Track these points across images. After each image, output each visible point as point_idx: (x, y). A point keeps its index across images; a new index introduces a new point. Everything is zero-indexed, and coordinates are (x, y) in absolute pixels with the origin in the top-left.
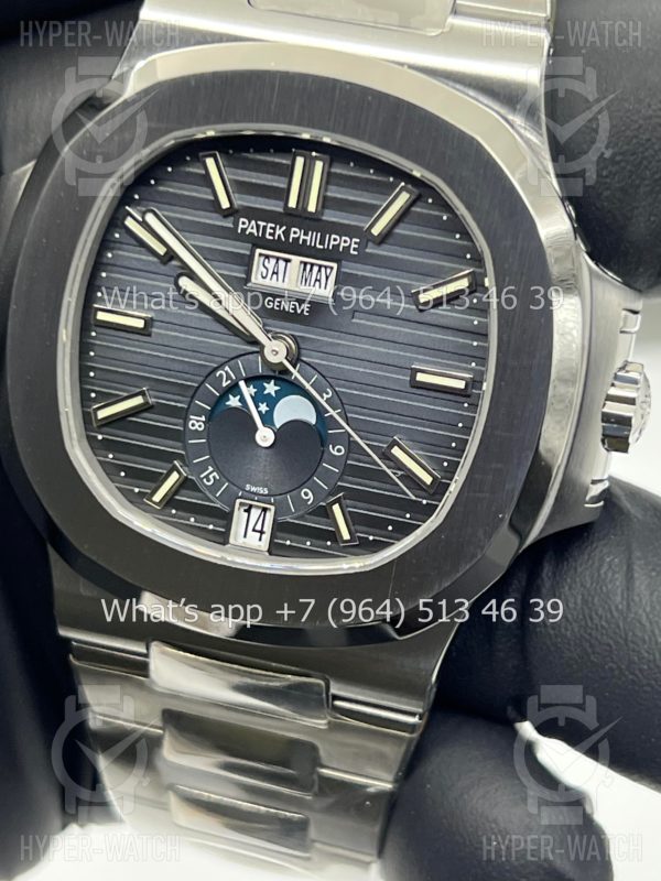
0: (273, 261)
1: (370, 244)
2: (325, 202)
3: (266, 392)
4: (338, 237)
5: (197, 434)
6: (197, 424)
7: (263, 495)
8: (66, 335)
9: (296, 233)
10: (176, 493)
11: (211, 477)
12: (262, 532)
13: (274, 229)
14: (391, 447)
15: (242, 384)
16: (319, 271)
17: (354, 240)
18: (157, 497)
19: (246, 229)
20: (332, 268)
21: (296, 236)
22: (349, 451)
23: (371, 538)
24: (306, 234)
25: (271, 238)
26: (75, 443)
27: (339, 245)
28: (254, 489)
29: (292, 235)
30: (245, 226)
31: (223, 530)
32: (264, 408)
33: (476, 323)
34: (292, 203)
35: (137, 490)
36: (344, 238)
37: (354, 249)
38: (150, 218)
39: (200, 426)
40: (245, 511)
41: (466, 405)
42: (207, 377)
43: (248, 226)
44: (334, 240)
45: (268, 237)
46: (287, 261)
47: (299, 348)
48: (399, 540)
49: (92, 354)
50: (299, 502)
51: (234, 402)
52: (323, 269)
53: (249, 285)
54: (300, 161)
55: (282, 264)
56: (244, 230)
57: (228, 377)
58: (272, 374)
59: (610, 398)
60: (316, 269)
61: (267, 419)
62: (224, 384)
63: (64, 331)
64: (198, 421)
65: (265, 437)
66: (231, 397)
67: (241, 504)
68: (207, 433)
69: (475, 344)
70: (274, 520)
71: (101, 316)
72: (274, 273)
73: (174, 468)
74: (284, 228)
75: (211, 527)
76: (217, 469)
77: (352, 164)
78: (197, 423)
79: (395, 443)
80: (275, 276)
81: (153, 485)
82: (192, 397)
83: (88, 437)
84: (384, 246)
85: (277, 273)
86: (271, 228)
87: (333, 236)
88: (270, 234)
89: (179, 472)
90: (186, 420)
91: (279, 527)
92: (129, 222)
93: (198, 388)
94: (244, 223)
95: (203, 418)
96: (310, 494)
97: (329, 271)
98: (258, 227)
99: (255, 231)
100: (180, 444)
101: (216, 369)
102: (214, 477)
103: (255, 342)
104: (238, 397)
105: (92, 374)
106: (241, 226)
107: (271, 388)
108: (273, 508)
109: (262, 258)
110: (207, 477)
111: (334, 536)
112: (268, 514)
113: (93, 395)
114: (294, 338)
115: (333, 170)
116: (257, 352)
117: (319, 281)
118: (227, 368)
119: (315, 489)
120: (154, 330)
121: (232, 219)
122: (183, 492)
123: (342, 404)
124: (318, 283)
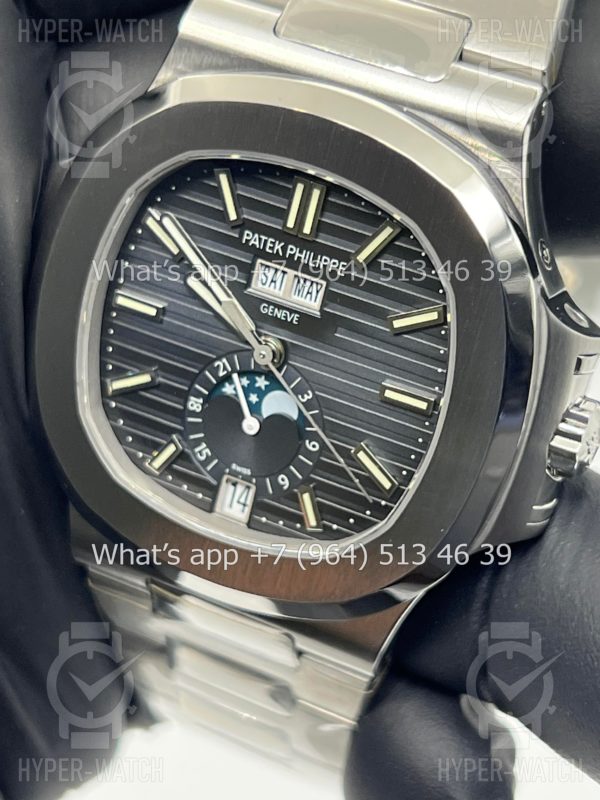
0: (272, 271)
2: (319, 226)
3: (257, 385)
4: (328, 259)
5: (194, 414)
6: (195, 406)
7: (246, 475)
9: (292, 250)
10: (172, 463)
11: (204, 452)
12: (245, 505)
13: (274, 243)
14: (358, 451)
15: (235, 376)
16: (311, 285)
17: (342, 263)
18: (157, 464)
19: (249, 241)
20: (322, 285)
21: (292, 253)
22: (322, 448)
23: (335, 527)
24: (301, 252)
25: (271, 251)
28: (239, 469)
29: (289, 252)
30: (249, 238)
31: (210, 499)
32: (254, 398)
33: (442, 352)
34: (291, 223)
35: (141, 455)
36: (333, 261)
38: (166, 221)
39: (198, 407)
40: (232, 485)
41: (427, 424)
42: (207, 365)
43: (252, 238)
44: (325, 261)
45: (268, 250)
46: (284, 272)
47: (287, 352)
48: (358, 532)
49: (112, 332)
50: (276, 485)
51: (228, 389)
52: (315, 285)
53: (249, 290)
55: (279, 274)
56: (247, 241)
57: (225, 368)
58: (262, 372)
59: (559, 433)
60: (308, 283)
61: (255, 409)
62: (222, 374)
64: (197, 403)
65: (251, 426)
66: (226, 385)
67: (228, 480)
68: (204, 414)
69: (440, 370)
70: (255, 498)
71: (121, 301)
72: (272, 281)
73: (172, 441)
74: (282, 244)
75: (200, 496)
76: (209, 447)
77: (346, 195)
78: (195, 404)
79: (361, 449)
80: (273, 284)
81: (154, 452)
82: (193, 382)
83: (104, 403)
85: (275, 282)
86: (271, 242)
87: (324, 257)
88: (270, 248)
89: (176, 446)
90: (186, 400)
91: (258, 507)
92: (150, 223)
93: (198, 374)
94: (248, 235)
95: (201, 401)
96: (287, 481)
97: (319, 287)
98: (260, 239)
99: (257, 243)
100: (179, 420)
101: (215, 360)
102: (206, 453)
103: (247, 342)
105: (111, 350)
106: (245, 237)
107: (261, 382)
108: (254, 487)
110: (200, 452)
111: (302, 519)
112: (251, 491)
113: (111, 368)
114: (283, 342)
115: (329, 198)
116: (248, 351)
117: (311, 294)
118: (224, 360)
119: (291, 477)
120: (165, 318)
121: (238, 230)
122: (180, 461)
123: (320, 406)
124: (309, 296)
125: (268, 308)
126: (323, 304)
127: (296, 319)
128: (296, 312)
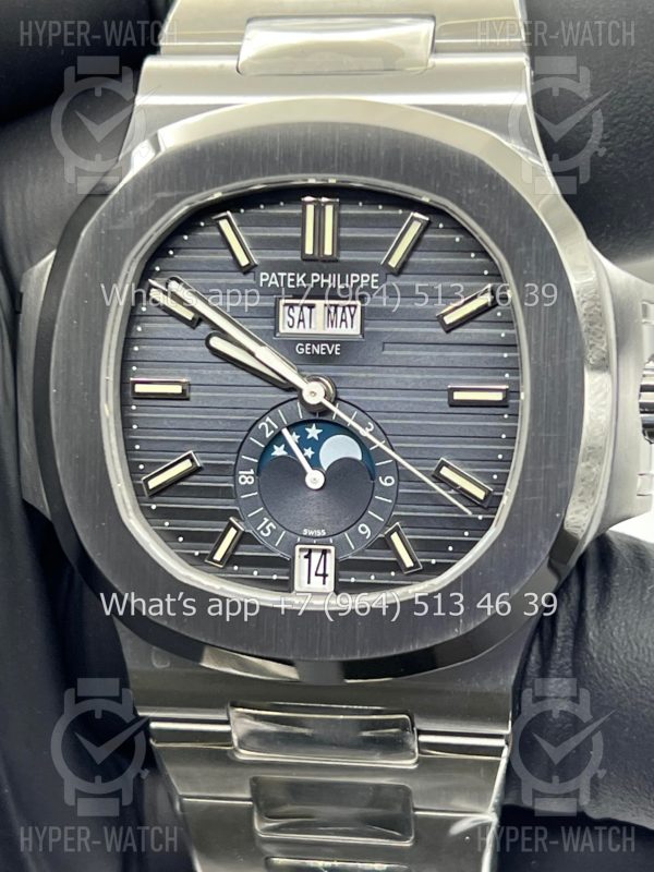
0: (297, 309)
1: (390, 277)
2: (339, 243)
3: (309, 437)
4: (357, 276)
5: (248, 489)
6: (247, 478)
7: (321, 537)
8: (108, 409)
9: (316, 277)
10: (235, 549)
11: (267, 528)
12: (325, 575)
13: (295, 277)
14: (440, 468)
15: (285, 431)
16: (344, 311)
17: (373, 275)
18: (218, 556)
19: (267, 282)
20: (355, 306)
21: (317, 281)
22: (398, 480)
23: (433, 561)
24: (326, 277)
25: (293, 286)
26: (131, 514)
27: (360, 282)
28: (311, 533)
29: (313, 281)
30: (266, 280)
31: (287, 578)
32: (309, 452)
33: (503, 335)
34: (309, 250)
35: (197, 553)
36: (363, 275)
37: (375, 284)
38: (174, 286)
39: (250, 480)
40: (306, 557)
41: (506, 416)
42: (250, 429)
43: (269, 279)
44: (354, 278)
45: (290, 286)
46: (311, 307)
47: (335, 388)
48: (459, 559)
49: (135, 427)
50: (357, 538)
51: (279, 451)
52: (347, 309)
53: (279, 335)
54: (310, 209)
55: (306, 310)
56: (265, 283)
57: (271, 428)
58: (312, 417)
60: (340, 310)
61: (315, 462)
62: (268, 435)
63: (106, 406)
64: (247, 475)
65: (315, 479)
66: (275, 447)
67: (301, 550)
68: (259, 486)
69: (506, 355)
70: (336, 560)
71: (139, 388)
72: (300, 321)
73: (231, 525)
74: (304, 275)
75: (275, 577)
76: (273, 519)
77: (361, 204)
78: (246, 478)
79: (443, 464)
80: (301, 323)
81: (212, 545)
82: (238, 452)
83: (142, 508)
84: (402, 276)
85: (303, 321)
86: (292, 277)
87: (353, 275)
88: (291, 283)
89: (236, 528)
90: (235, 475)
91: (341, 566)
92: (154, 294)
93: (242, 443)
94: (264, 277)
95: (252, 472)
96: (368, 530)
97: (353, 309)
98: (279, 278)
99: (276, 283)
100: (233, 501)
101: (257, 421)
102: (271, 528)
103: (292, 388)
104: (283, 446)
105: (137, 447)
106: (262, 280)
107: (313, 432)
108: (332, 548)
109: (287, 308)
110: (264, 529)
111: (397, 565)
112: (328, 555)
113: (141, 467)
114: (330, 378)
115: (343, 212)
116: (295, 399)
117: (345, 321)
118: (268, 419)
119: (372, 523)
120: (192, 394)
121: (252, 274)
122: (242, 546)
123: (385, 434)
124: (344, 323)
125: (304, 347)
126: (362, 326)
127: (337, 349)
128: (335, 342)
